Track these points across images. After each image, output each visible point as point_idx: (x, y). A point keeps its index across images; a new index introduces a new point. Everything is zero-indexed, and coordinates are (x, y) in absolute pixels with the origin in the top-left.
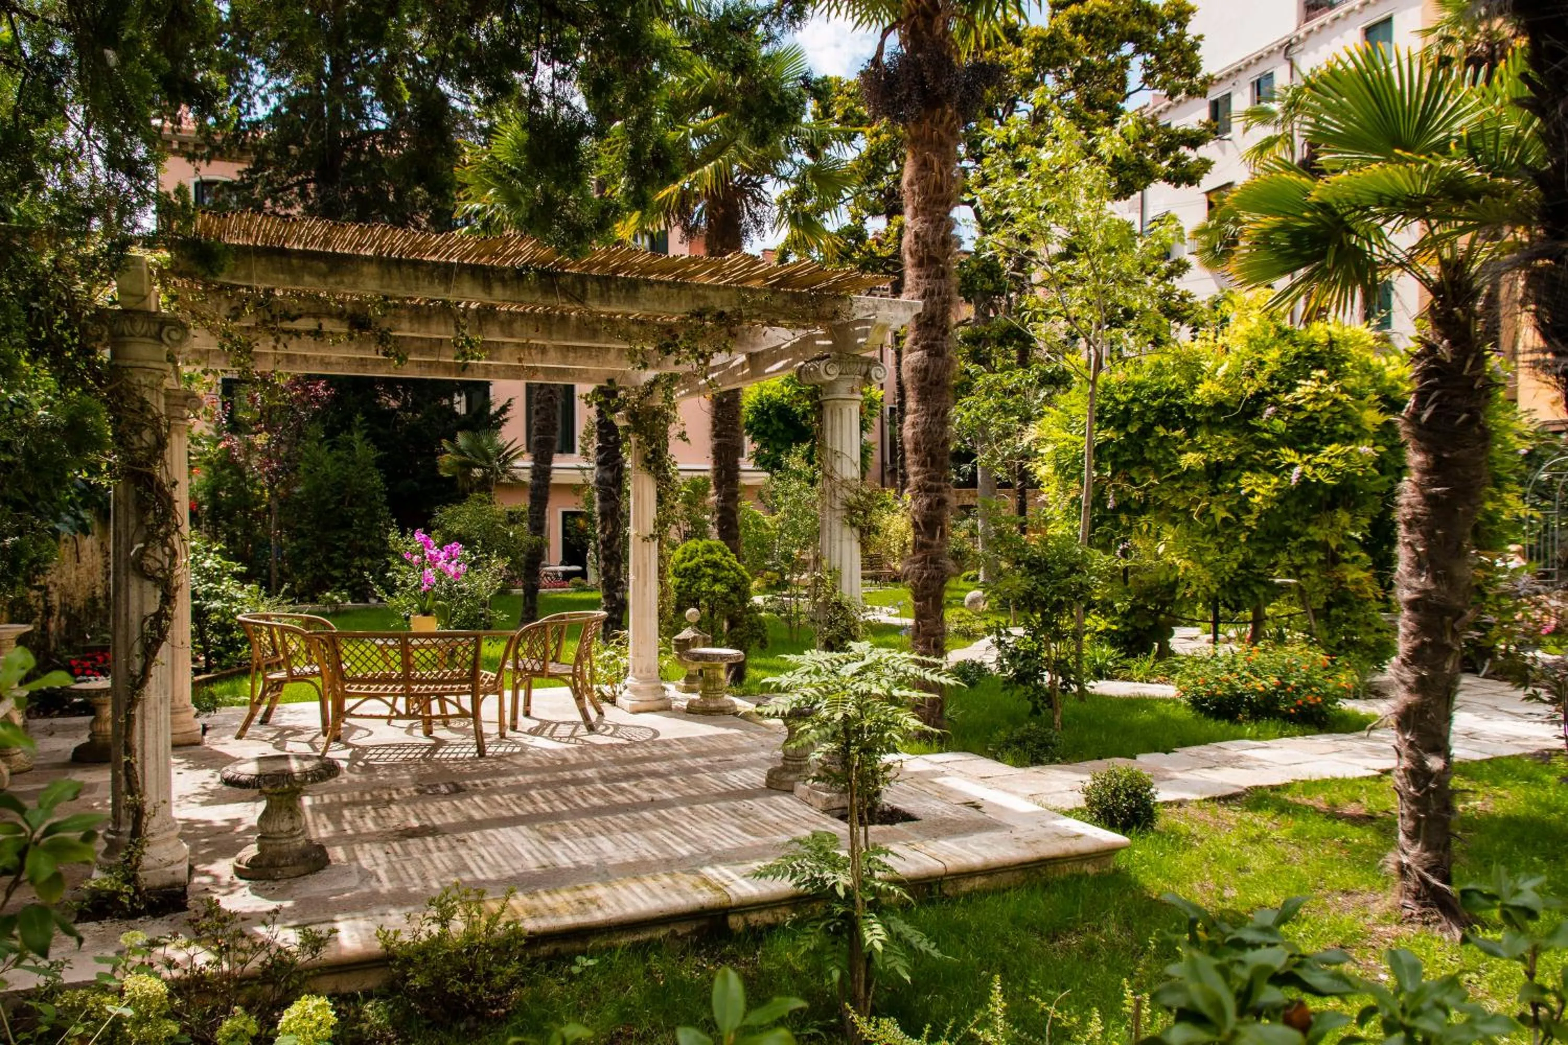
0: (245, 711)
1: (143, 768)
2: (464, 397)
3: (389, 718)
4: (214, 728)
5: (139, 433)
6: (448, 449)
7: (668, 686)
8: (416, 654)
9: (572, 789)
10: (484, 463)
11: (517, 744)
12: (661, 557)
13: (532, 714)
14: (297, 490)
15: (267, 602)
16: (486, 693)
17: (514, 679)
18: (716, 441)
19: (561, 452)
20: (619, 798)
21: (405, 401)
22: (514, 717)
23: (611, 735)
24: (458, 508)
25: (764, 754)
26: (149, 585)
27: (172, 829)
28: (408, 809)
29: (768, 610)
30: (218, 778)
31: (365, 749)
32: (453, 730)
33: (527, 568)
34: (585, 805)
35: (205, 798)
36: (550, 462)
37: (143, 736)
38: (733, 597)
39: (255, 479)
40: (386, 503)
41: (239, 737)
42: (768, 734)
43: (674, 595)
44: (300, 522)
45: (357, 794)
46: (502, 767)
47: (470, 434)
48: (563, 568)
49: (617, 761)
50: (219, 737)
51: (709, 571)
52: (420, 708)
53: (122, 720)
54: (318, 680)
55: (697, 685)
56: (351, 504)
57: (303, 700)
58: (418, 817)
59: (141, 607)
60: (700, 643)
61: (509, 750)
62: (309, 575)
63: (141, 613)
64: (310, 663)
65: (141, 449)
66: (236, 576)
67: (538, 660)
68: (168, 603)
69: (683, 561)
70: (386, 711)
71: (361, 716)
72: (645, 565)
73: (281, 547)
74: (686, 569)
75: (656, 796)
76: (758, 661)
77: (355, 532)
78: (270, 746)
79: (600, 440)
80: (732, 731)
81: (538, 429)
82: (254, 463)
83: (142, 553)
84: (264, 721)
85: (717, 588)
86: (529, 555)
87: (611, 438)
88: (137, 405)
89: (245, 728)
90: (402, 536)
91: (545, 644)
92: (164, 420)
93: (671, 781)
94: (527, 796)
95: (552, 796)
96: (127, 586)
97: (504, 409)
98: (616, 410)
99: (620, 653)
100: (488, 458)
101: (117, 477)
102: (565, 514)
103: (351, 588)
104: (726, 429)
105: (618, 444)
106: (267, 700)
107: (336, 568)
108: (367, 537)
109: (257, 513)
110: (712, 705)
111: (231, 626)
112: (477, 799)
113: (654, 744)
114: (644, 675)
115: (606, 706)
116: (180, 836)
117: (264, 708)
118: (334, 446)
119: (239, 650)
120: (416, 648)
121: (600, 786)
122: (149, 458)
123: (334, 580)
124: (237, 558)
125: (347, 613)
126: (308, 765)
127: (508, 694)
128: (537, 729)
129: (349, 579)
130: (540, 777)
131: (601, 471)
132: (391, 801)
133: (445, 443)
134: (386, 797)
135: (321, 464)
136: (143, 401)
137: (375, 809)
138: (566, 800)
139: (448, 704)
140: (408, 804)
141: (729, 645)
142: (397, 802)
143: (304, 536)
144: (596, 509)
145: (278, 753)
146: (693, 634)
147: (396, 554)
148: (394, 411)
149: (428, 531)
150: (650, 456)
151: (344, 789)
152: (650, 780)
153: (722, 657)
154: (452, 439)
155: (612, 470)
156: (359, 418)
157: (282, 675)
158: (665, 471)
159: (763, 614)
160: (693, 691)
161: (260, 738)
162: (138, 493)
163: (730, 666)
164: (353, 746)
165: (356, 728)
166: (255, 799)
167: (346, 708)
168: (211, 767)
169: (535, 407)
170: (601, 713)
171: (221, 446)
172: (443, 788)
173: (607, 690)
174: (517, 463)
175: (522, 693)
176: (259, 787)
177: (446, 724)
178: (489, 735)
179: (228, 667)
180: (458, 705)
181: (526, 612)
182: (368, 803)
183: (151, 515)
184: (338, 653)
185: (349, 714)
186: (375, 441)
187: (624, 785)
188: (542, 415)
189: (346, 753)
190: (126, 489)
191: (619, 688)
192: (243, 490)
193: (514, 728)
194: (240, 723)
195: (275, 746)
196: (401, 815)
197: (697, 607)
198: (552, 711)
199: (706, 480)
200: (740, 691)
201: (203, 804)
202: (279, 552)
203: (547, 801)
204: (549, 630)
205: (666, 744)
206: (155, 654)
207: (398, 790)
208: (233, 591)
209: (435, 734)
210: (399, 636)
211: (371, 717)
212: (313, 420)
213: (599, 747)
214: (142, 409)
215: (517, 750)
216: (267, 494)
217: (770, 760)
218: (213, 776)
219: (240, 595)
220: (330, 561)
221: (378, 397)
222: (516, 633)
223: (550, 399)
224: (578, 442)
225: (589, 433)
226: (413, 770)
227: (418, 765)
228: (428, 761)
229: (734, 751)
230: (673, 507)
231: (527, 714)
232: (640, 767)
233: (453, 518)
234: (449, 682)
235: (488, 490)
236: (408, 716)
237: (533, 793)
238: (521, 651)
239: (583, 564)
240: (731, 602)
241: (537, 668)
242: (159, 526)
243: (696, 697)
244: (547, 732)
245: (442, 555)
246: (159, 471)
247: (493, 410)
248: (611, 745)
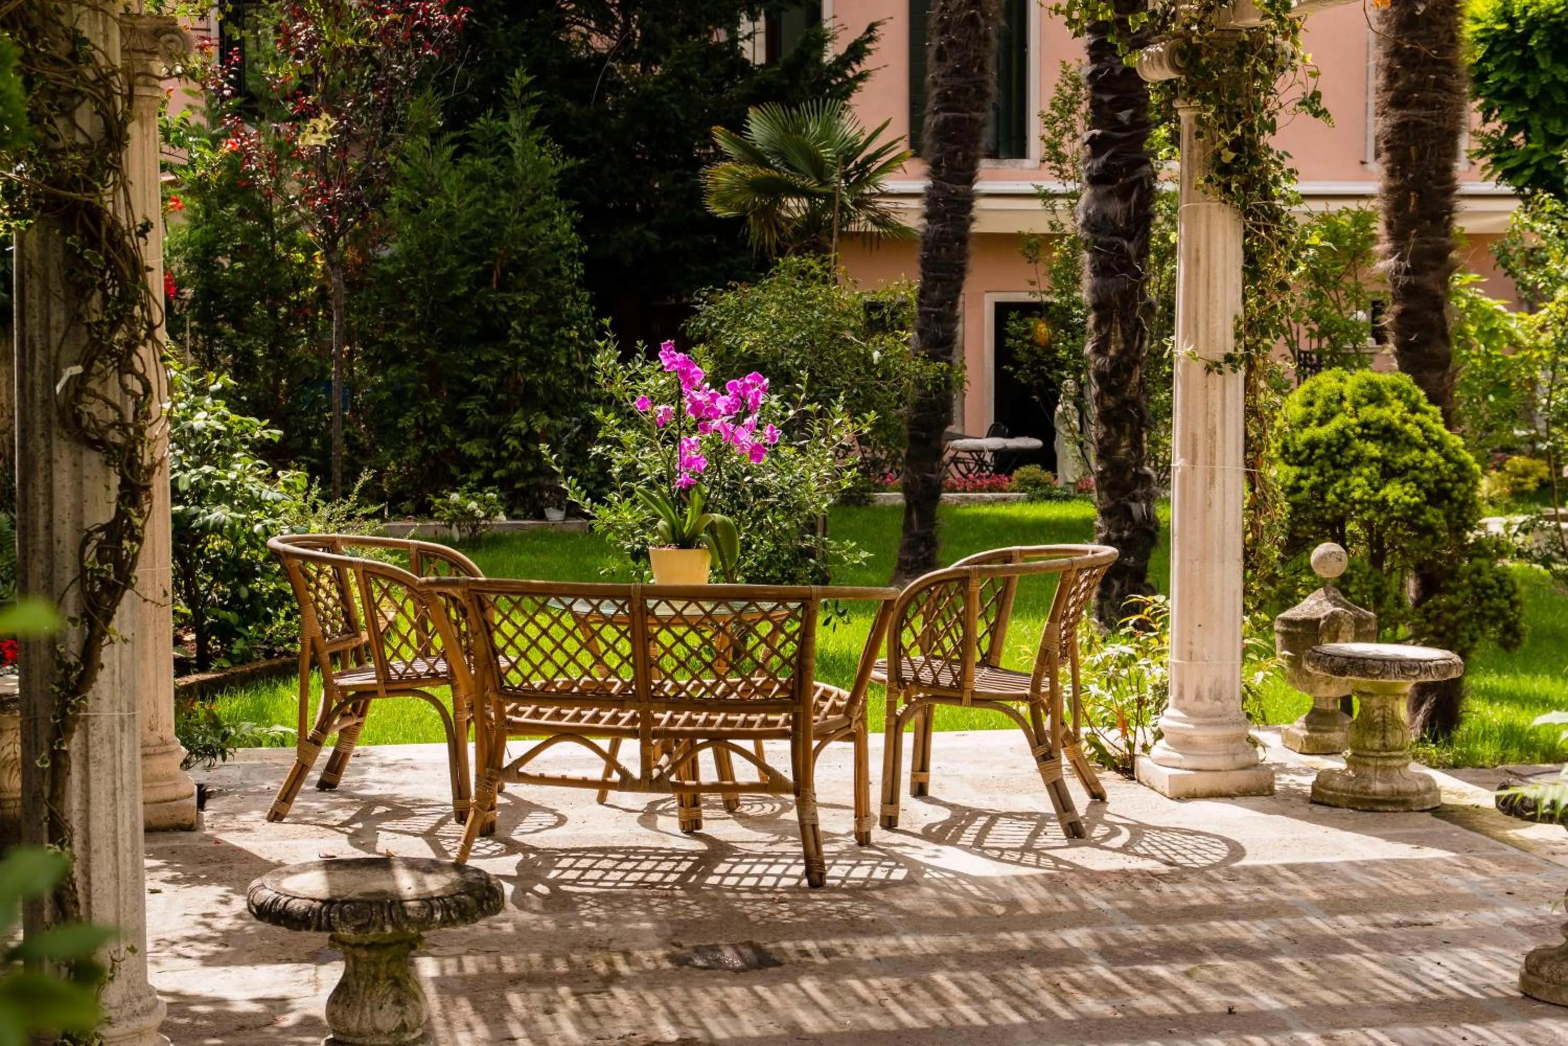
0: (288, 757)
1: (87, 873)
2: (761, 24)
3: (603, 786)
4: (220, 793)
5: (68, 113)
6: (731, 151)
7: (1262, 735)
8: (665, 637)
9: (1033, 974)
10: (812, 184)
11: (899, 860)
12: (1251, 412)
13: (932, 791)
14: (385, 254)
15: (324, 512)
16: (825, 738)
17: (891, 706)
18: (1395, 116)
19: (994, 155)
20: (1147, 1002)
21: (625, 41)
22: (891, 797)
23: (1124, 849)
24: (756, 293)
25: (1513, 913)
26: (93, 459)
27: (148, 1011)
28: (652, 999)
29: (1520, 554)
30: (239, 904)
31: (550, 856)
32: (744, 819)
33: (914, 440)
34: (1065, 1014)
35: (210, 948)
36: (970, 180)
37: (87, 801)
38: (1433, 516)
39: (293, 227)
40: (583, 283)
41: (276, 816)
42: (1525, 866)
43: (1282, 509)
44: (390, 328)
45: (535, 957)
46: (865, 912)
47: (777, 110)
48: (997, 443)
49: (1142, 913)
50: (233, 814)
51: (1373, 450)
52: (675, 767)
53: (43, 763)
54: (444, 693)
55: (1337, 737)
56: (504, 286)
57: (409, 738)
58: (673, 1017)
59: (79, 509)
60: (1347, 628)
61: (879, 874)
62: (413, 453)
63: (79, 526)
64: (424, 654)
65: (74, 148)
66: (262, 449)
67: (949, 662)
68: (135, 503)
69: (1305, 423)
70: (596, 772)
71: (542, 780)
72: (1211, 434)
73: (352, 387)
74: (1312, 445)
75: (1240, 1003)
76: (1492, 680)
77: (515, 352)
78: (344, 839)
79: (1094, 124)
80: (1429, 853)
81: (943, 97)
82: (292, 188)
83: (78, 386)
84: (327, 785)
85: (1393, 491)
86: (919, 407)
87: (1124, 116)
88: (62, 49)
89: (287, 797)
90: (622, 360)
91: (965, 622)
92: (118, 82)
93: (1277, 969)
94: (928, 986)
95: (986, 989)
96: (50, 461)
97: (857, 51)
98: (1140, 43)
99: (1145, 651)
100: (819, 170)
101: (25, 215)
102: (1002, 310)
103: (504, 484)
104: (1421, 86)
105: (1141, 128)
106: (334, 735)
107: (471, 436)
108: (540, 363)
109: (299, 305)
110: (1378, 786)
111: (251, 564)
112: (810, 985)
113: (1233, 876)
114: (1206, 705)
115: (1109, 780)
116: (164, 1028)
117: (326, 752)
118: (464, 147)
119: (268, 619)
120: (666, 624)
121: (1101, 970)
122: (90, 170)
123: (468, 464)
124: (258, 409)
125: (496, 541)
126: (435, 884)
127: (876, 742)
128: (946, 826)
129: (500, 462)
130: (955, 941)
131: (1096, 198)
132: (612, 978)
133: (719, 134)
134: (601, 968)
135: (436, 190)
136: (77, 40)
137: (578, 996)
138: (1018, 1000)
139: (735, 757)
140: (651, 987)
141: (1417, 638)
142: (628, 983)
143: (400, 360)
144: (1084, 294)
145: (361, 854)
146: (1329, 608)
147: (610, 402)
148: (600, 59)
149: (684, 345)
150: (1228, 156)
151: (506, 944)
152: (1222, 963)
153: (1405, 667)
154: (737, 125)
155: (1124, 195)
156: (520, 77)
157: (366, 678)
158: (1266, 194)
159: (1507, 563)
160: (1328, 751)
161: (321, 822)
162: (69, 250)
163: (1422, 691)
164: (526, 849)
165: (528, 807)
166: (316, 958)
167: (506, 762)
168: (220, 881)
169: (934, 42)
170: (1098, 796)
171: (226, 148)
172: (729, 956)
173: (1112, 739)
174: (891, 183)
175: (908, 740)
176: (330, 928)
177: (731, 807)
178: (832, 838)
179: (245, 658)
180: (757, 759)
181: (909, 547)
182: (562, 979)
183: (96, 301)
184: (489, 629)
185: (515, 773)
186: (557, 134)
187: (1159, 971)
188: (952, 62)
189: (507, 865)
190: (43, 242)
191: (1143, 735)
192: (268, 254)
193: (890, 823)
194: (276, 785)
195: (354, 838)
196: (637, 1013)
197: (1340, 539)
198: (982, 786)
199: (1362, 220)
200: (1448, 755)
201: (207, 961)
202: (348, 399)
203: (976, 999)
204: (977, 586)
205: (1261, 877)
206: (108, 618)
207: (627, 954)
208: (253, 485)
209: (708, 828)
210: (627, 595)
211: (563, 781)
212: (418, 86)
213: (1095, 878)
214: (73, 56)
215: (899, 874)
216: (320, 263)
217: (1531, 929)
218: (226, 902)
219: (269, 494)
220: (458, 420)
221: (561, 25)
222: (897, 593)
223: (972, 20)
224: (1036, 129)
225: (1066, 106)
226: (660, 910)
227: (671, 898)
228: (694, 891)
229: (1437, 901)
230: (1283, 286)
231: (920, 791)
232: (1198, 930)
233: (739, 317)
234: (742, 706)
235: (820, 249)
236: (648, 783)
237: (940, 977)
238: (907, 638)
239: (1048, 434)
240: (1429, 529)
241: (946, 679)
242: (114, 327)
243: (1336, 764)
244: (969, 836)
245: (721, 404)
246: (110, 201)
247: (828, 57)
248: (1125, 875)
